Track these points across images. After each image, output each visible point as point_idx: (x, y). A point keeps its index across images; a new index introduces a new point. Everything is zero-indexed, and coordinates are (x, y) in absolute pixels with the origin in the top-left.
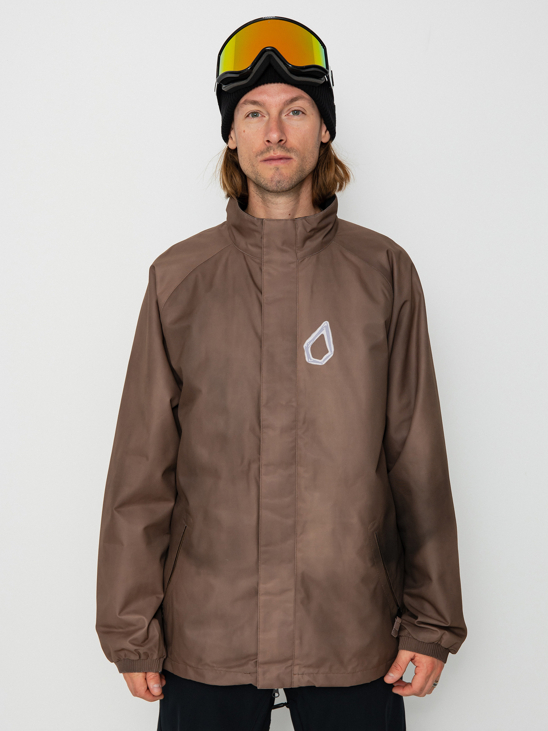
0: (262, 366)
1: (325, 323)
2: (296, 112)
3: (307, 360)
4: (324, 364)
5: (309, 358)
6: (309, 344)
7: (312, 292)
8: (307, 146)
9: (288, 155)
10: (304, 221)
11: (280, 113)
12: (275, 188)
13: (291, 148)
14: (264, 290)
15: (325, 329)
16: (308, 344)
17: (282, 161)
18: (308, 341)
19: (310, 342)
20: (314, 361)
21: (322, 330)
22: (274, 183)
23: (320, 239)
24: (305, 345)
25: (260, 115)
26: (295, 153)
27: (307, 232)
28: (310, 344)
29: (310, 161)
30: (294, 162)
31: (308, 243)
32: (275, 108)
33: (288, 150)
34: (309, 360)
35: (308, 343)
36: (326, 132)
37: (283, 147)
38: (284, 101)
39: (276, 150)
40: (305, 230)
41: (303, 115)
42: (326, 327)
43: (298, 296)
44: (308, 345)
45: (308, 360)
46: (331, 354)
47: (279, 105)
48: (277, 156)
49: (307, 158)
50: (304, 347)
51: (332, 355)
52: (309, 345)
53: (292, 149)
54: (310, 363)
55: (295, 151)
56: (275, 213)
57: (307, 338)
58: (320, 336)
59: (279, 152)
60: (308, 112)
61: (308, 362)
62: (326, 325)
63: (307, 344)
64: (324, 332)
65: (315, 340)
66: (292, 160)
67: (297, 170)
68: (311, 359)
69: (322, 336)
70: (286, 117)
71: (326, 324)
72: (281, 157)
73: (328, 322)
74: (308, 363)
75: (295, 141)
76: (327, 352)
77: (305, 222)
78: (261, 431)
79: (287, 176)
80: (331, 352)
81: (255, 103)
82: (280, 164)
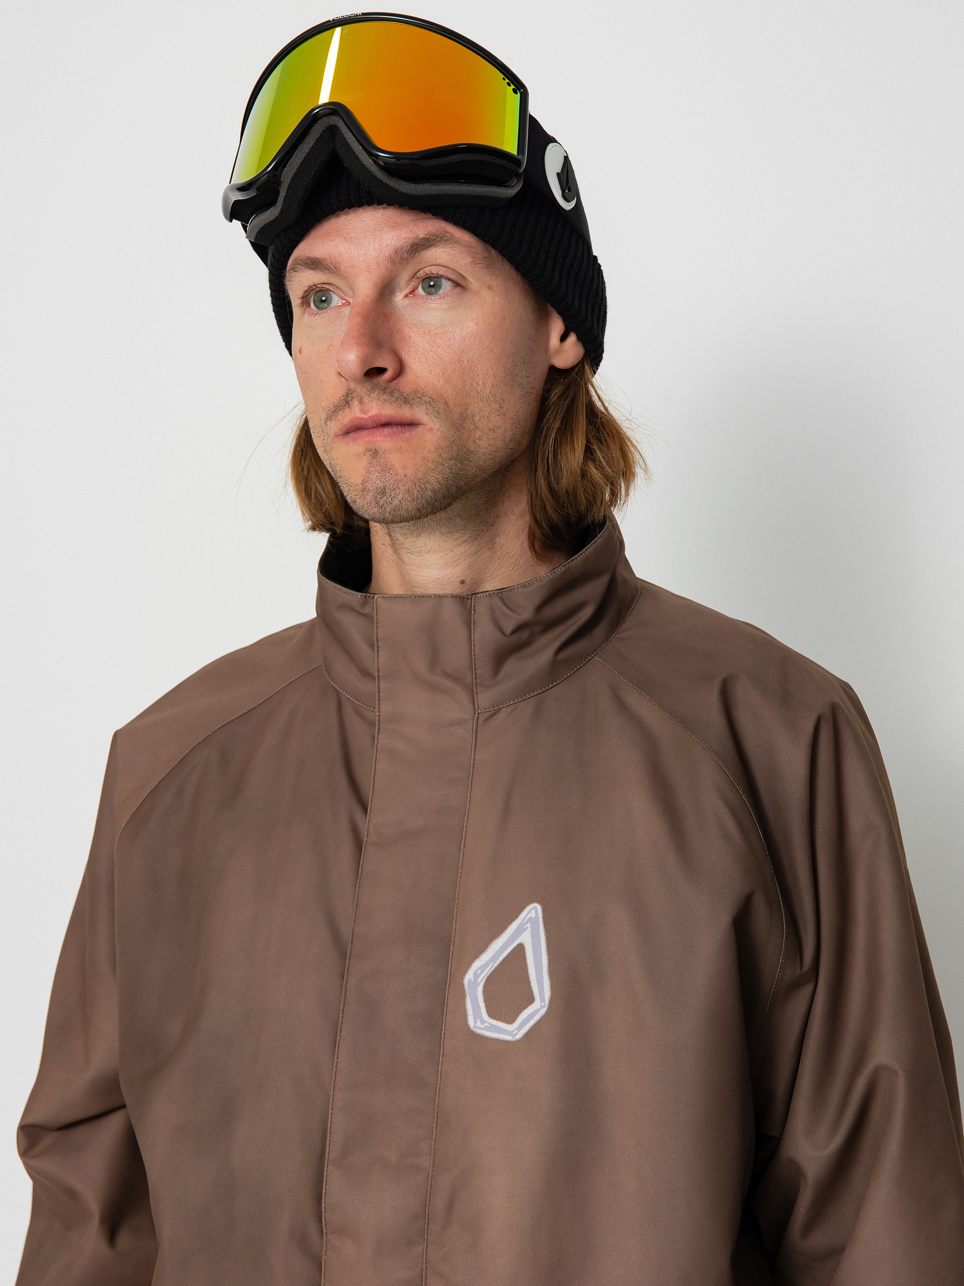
0: (338, 1038)
1: (532, 909)
2: (431, 283)
3: (471, 1023)
4: (519, 1036)
5: (478, 1016)
6: (482, 973)
7: (507, 809)
8: (474, 383)
9: (406, 413)
10: (496, 601)
11: (385, 290)
12: (376, 510)
13: (416, 392)
14: (374, 804)
15: (529, 929)
16: (479, 972)
17: (387, 430)
18: (477, 964)
19: (483, 968)
20: (492, 1028)
21: (520, 931)
22: (369, 497)
23: (546, 656)
24: (469, 976)
25: (336, 301)
26: (429, 407)
27: (504, 634)
28: (483, 975)
29: (490, 426)
30: (428, 436)
31: (511, 665)
32: (366, 274)
33: (406, 400)
34: (478, 1024)
35: (477, 970)
36: (563, 338)
37: (388, 390)
38: (388, 251)
39: (366, 399)
40: (500, 629)
41: (458, 290)
42: (533, 921)
43: (465, 824)
44: (476, 976)
45: (475, 1022)
46: (542, 1007)
47: (378, 266)
48: (371, 417)
49: (477, 419)
50: (466, 981)
51: (543, 1012)
52: (481, 978)
53: (419, 395)
54: (479, 1031)
55: (428, 399)
56: (421, 580)
57: (477, 956)
58: (514, 949)
59: (374, 404)
60: (474, 282)
61: (474, 1030)
62: (533, 914)
63: (475, 974)
64: (526, 939)
65: (498, 962)
66: (420, 429)
67: (440, 456)
68: (483, 1022)
69: (520, 948)
70: (407, 301)
71: (534, 911)
72: (384, 420)
73: (539, 908)
74: (472, 1032)
75: (430, 371)
76: (531, 1000)
77: (500, 604)
78: (325, 1240)
79: (405, 476)
80: (542, 1000)
81: (314, 264)
82: (382, 440)
